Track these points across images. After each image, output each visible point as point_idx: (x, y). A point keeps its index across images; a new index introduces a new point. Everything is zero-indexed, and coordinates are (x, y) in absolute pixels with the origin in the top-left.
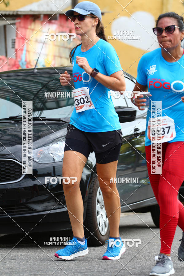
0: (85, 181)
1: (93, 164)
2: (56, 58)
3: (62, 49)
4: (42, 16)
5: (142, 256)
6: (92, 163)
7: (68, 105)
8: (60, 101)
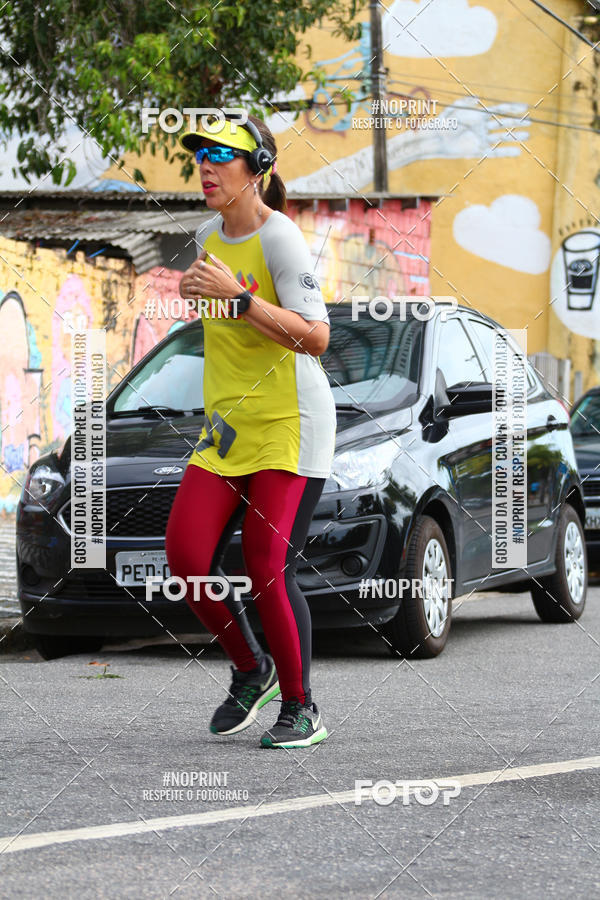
0: (400, 530)
1: (417, 495)
2: (344, 285)
3: (354, 267)
4: (316, 202)
5: (514, 678)
6: (414, 493)
7: (366, 378)
8: (351, 369)
